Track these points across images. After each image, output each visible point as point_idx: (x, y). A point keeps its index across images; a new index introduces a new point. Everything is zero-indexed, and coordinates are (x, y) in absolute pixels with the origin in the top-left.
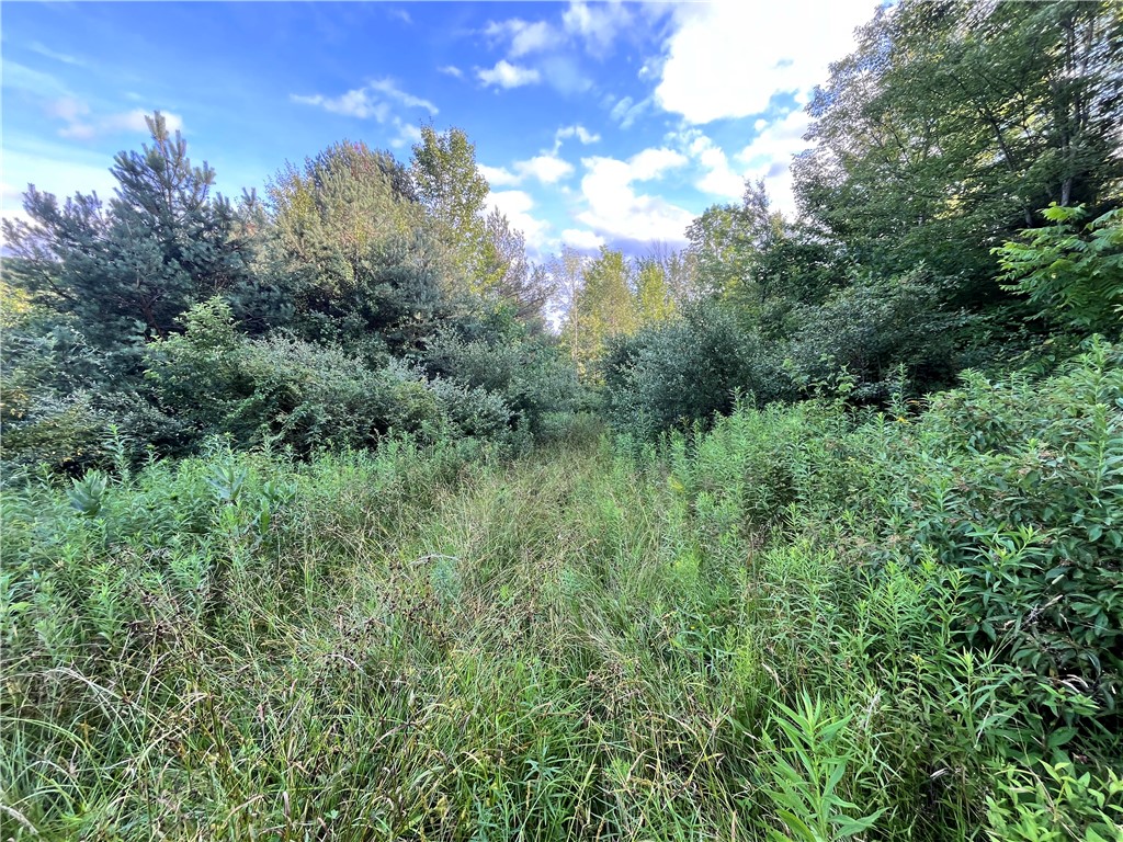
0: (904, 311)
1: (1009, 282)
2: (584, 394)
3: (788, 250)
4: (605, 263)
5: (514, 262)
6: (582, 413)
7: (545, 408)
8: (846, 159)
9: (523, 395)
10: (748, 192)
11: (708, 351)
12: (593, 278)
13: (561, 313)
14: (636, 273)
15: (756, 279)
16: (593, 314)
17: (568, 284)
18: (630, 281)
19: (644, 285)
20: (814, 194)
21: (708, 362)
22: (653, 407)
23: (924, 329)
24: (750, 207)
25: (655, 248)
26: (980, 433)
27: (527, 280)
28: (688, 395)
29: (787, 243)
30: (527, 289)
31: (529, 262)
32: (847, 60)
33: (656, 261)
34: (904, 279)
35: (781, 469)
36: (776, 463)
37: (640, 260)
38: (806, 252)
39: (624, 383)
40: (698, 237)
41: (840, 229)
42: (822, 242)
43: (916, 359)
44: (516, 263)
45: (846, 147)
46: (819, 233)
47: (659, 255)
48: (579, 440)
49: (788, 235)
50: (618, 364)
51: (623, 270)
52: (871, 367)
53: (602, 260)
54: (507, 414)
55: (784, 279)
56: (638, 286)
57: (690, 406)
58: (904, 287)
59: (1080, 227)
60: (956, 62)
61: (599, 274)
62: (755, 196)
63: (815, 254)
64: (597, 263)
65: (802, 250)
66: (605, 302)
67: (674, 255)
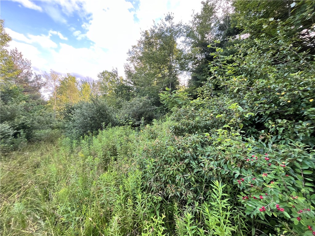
0: (144, 105)
1: (161, 101)
2: (57, 122)
3: (123, 86)
4: (69, 79)
5: (25, 71)
6: (56, 129)
7: (36, 128)
8: (136, 68)
9: (23, 123)
10: (113, 69)
11: (98, 111)
12: (64, 83)
13: (49, 93)
14: (80, 84)
15: (115, 92)
16: (63, 95)
17: (52, 83)
18: (78, 86)
19: (83, 88)
20: (129, 74)
21: (98, 114)
22: (80, 128)
23: (148, 109)
24: (114, 73)
25: (87, 78)
26: (152, 134)
27: (32, 78)
28: (92, 124)
29: (123, 84)
30: (32, 82)
31: (33, 72)
32: (135, 46)
33: (88, 82)
34: (145, 98)
35: (114, 146)
36: (113, 144)
37: (82, 80)
38: (127, 88)
39: (70, 120)
40: (101, 78)
41: (135, 84)
42: (131, 85)
43: (147, 116)
44: (26, 71)
45: (136, 65)
46: (131, 83)
47: (89, 80)
48: (51, 140)
49: (124, 83)
50: (68, 113)
51: (76, 83)
52: (139, 117)
53: (68, 78)
54: (12, 132)
55: (122, 93)
56: (81, 88)
57: (92, 127)
58: (145, 99)
59: (171, 92)
60: (153, 55)
61: (66, 82)
62: (115, 71)
63: (129, 88)
64: (66, 78)
65: (126, 87)
66: (68, 92)
67: (94, 81)
